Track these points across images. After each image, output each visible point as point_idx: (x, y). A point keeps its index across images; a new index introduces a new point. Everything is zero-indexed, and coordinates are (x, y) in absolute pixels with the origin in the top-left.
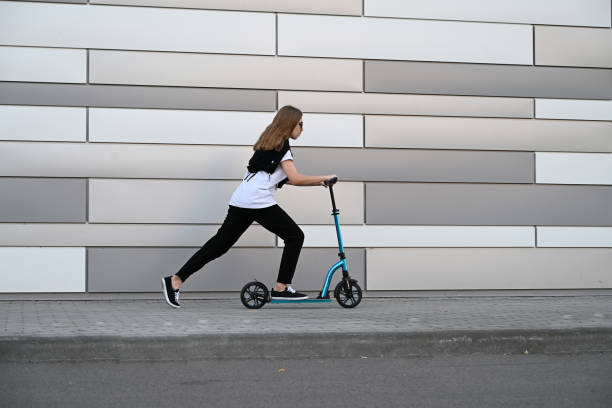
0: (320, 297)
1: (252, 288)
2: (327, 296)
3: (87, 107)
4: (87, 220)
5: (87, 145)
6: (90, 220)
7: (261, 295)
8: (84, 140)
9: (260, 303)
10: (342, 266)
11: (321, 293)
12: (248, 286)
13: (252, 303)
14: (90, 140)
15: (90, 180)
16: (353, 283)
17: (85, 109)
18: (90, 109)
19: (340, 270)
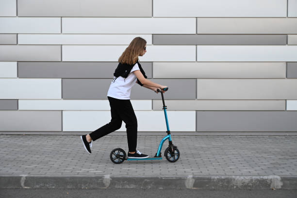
0: (156, 156)
1: (116, 152)
2: (160, 156)
3: (196, 45)
4: (196, 98)
5: (196, 63)
6: (198, 98)
7: (122, 156)
8: (195, 61)
9: (121, 160)
10: (168, 138)
11: (157, 154)
12: (114, 151)
13: (117, 160)
14: (198, 61)
15: (198, 79)
16: (175, 148)
17: (195, 46)
18: (198, 46)
19: (168, 140)
